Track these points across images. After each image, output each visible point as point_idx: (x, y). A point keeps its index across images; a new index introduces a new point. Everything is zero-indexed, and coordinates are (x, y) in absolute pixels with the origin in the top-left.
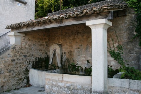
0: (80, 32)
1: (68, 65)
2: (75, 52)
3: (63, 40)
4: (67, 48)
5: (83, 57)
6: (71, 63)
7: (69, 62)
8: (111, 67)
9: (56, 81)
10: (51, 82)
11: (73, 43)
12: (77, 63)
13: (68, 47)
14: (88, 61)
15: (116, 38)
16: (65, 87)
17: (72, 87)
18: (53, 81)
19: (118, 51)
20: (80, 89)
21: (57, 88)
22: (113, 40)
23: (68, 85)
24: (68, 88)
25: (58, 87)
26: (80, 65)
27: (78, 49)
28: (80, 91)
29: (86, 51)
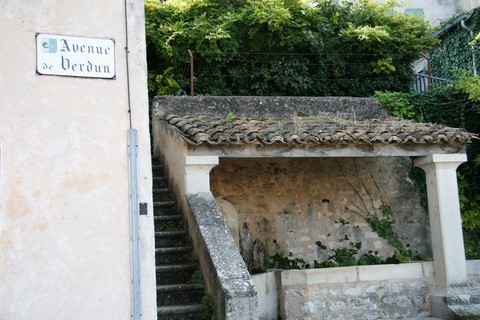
0: (283, 167)
1: (262, 261)
2: (279, 223)
3: (229, 187)
4: (251, 212)
5: (303, 234)
6: (271, 255)
7: (265, 252)
8: (376, 253)
9: (338, 286)
10: (324, 291)
11: (266, 197)
12: (291, 251)
13: (254, 209)
14: (319, 243)
15: (374, 187)
16: (365, 295)
17: (381, 293)
18: (329, 289)
19: (386, 218)
20: (401, 294)
21: (343, 304)
22: (368, 193)
23: (372, 289)
24: (373, 297)
25: (345, 301)
26: (299, 257)
27: (286, 213)
28: (400, 298)
29: (310, 220)
